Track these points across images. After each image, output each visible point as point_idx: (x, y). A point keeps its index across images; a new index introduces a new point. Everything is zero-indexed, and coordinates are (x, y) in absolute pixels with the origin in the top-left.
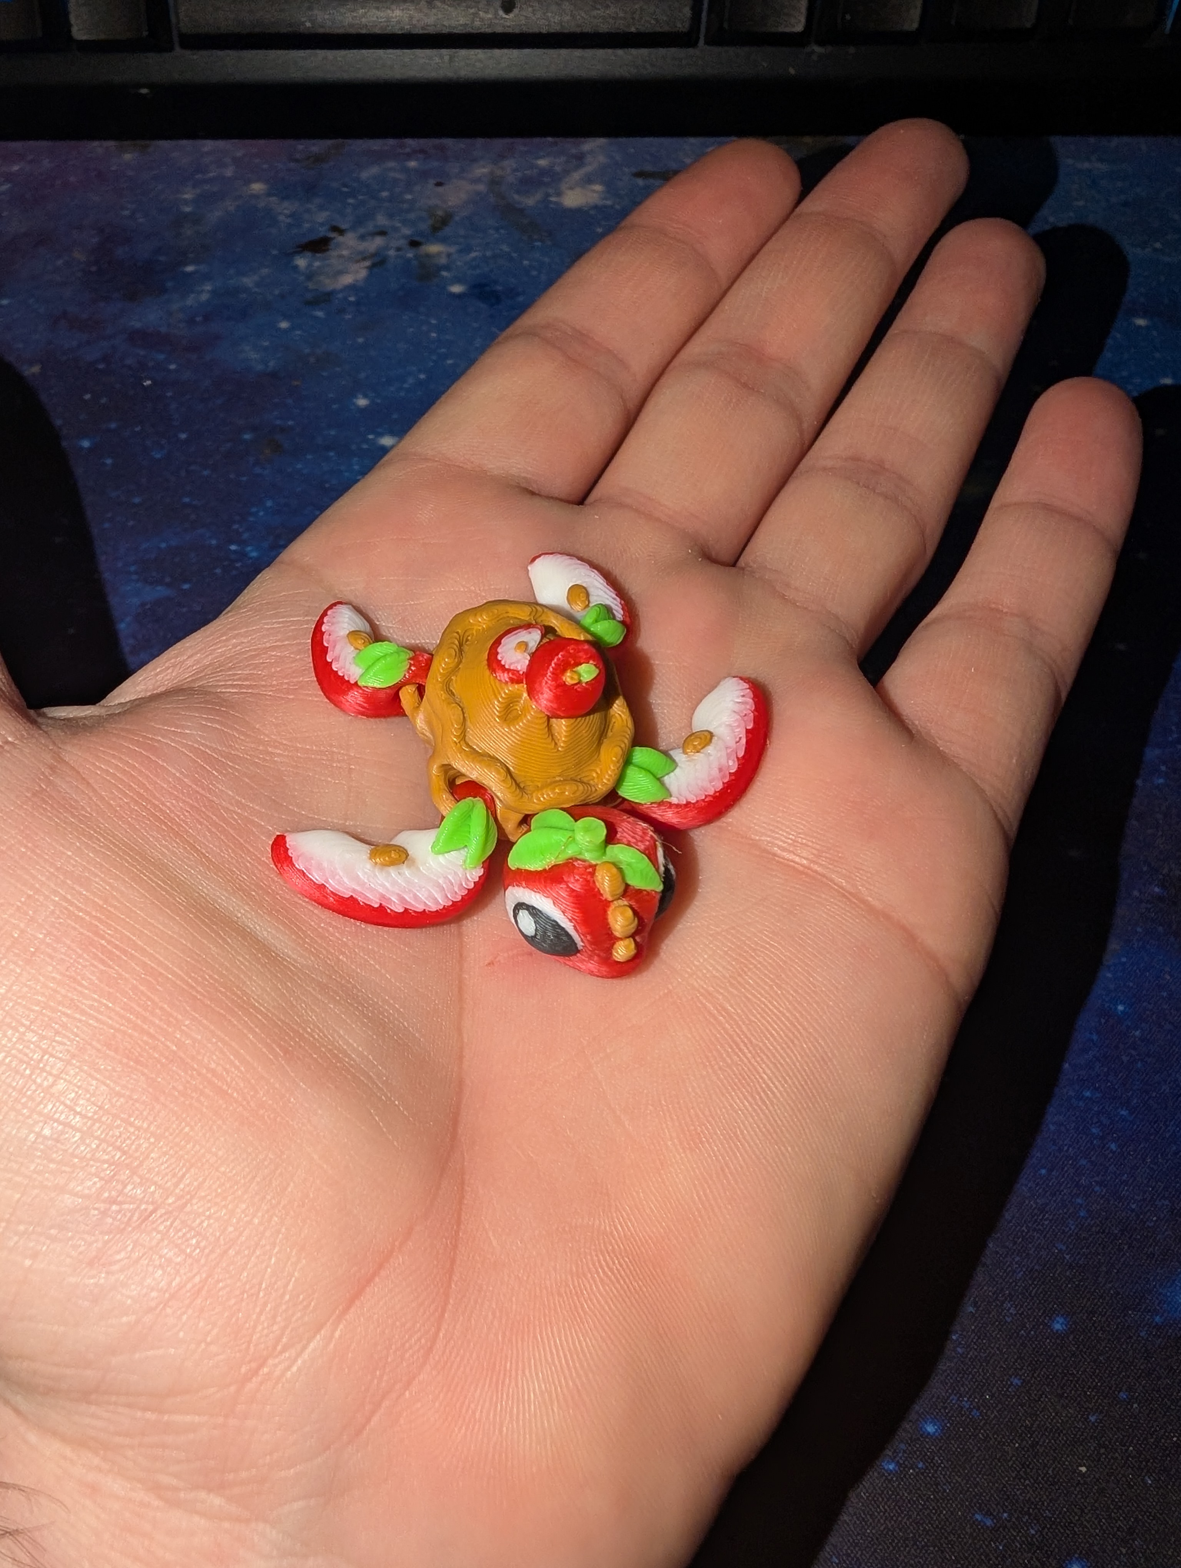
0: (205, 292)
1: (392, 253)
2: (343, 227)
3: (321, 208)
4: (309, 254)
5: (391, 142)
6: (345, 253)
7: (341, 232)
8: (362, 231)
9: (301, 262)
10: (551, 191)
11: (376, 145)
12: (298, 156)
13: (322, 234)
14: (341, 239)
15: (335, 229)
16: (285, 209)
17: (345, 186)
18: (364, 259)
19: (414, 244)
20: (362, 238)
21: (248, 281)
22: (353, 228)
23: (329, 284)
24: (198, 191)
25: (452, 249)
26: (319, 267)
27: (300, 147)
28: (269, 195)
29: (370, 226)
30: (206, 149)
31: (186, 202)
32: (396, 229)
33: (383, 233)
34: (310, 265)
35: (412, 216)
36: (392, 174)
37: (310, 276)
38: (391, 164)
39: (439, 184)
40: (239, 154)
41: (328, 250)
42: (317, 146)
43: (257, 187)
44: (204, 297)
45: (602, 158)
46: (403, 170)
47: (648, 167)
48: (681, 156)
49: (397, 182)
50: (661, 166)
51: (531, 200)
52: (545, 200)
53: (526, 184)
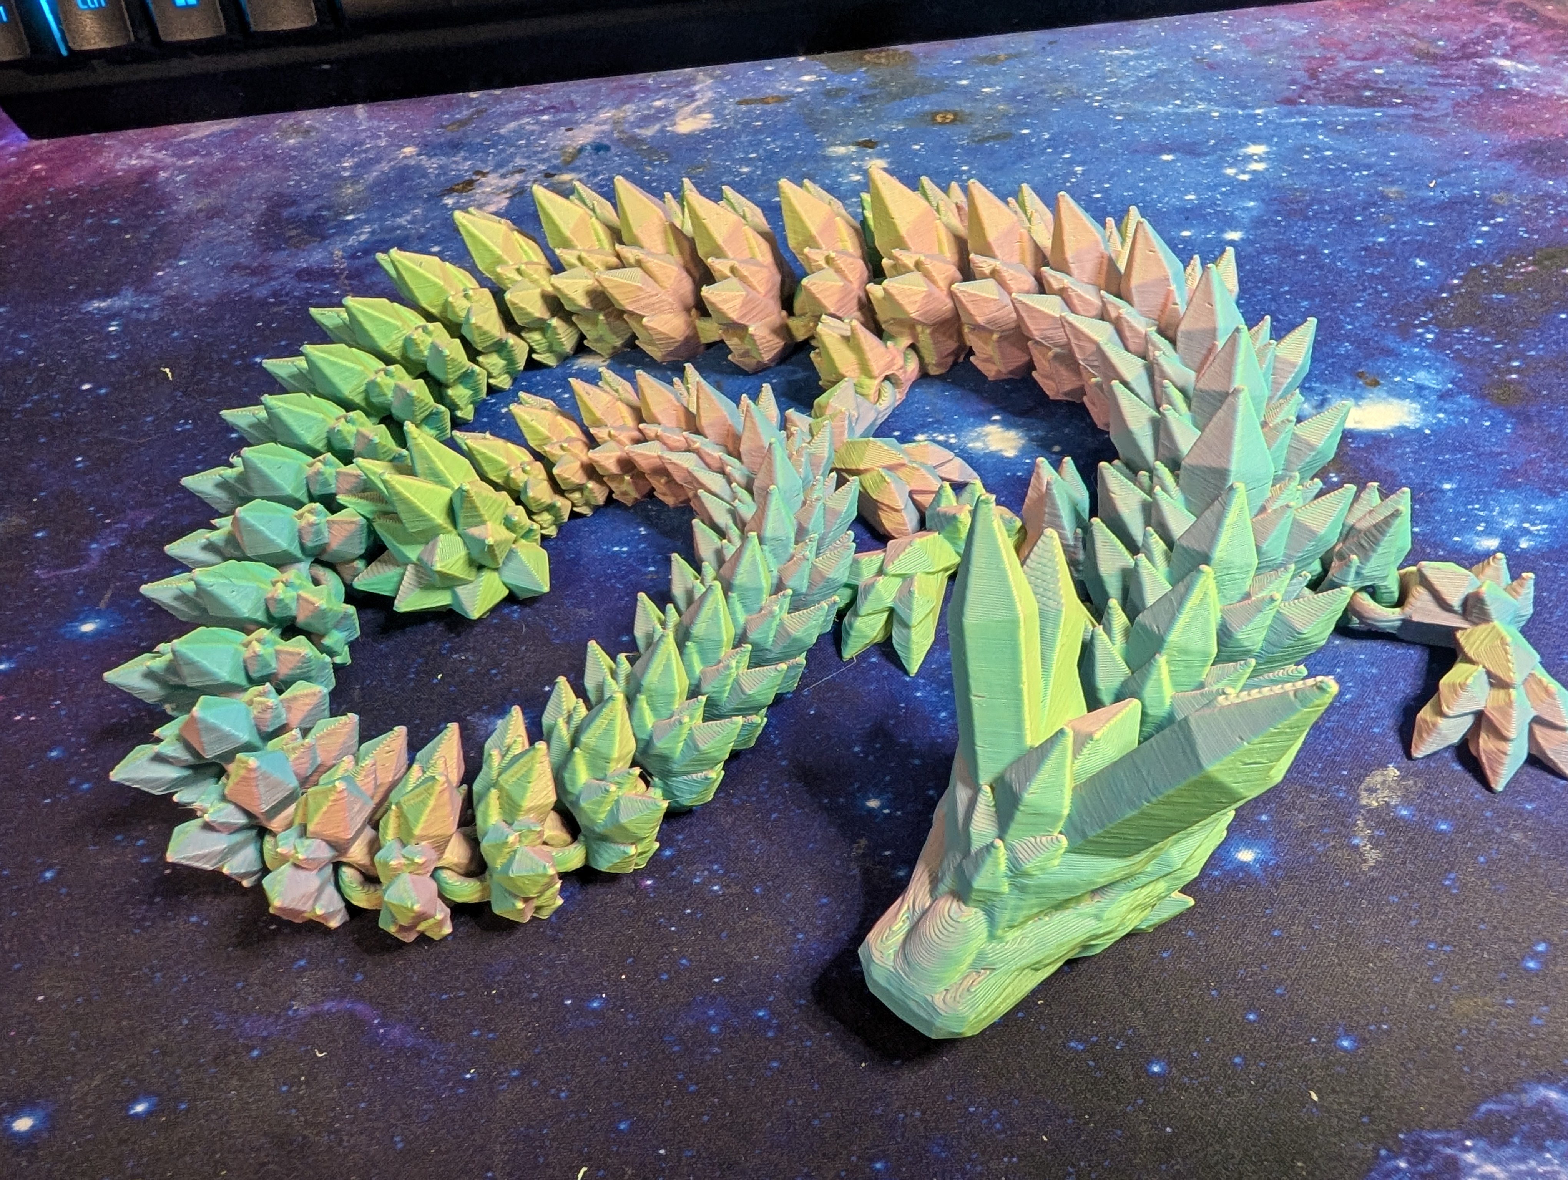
0: (364, 233)
1: (529, 184)
2: (485, 171)
3: (466, 159)
4: (455, 194)
6: (488, 189)
7: (484, 175)
8: (502, 171)
9: (449, 200)
10: (666, 123)
12: (444, 123)
13: (467, 179)
14: (483, 180)
15: (478, 173)
16: (432, 165)
17: (488, 140)
18: (506, 191)
19: (549, 176)
20: (503, 176)
22: (493, 171)
24: (356, 160)
25: (583, 176)
26: (465, 203)
28: (419, 155)
29: (509, 167)
31: (345, 169)
32: (532, 167)
33: (521, 171)
34: (457, 203)
35: (546, 156)
36: (527, 127)
38: (527, 120)
39: (568, 130)
40: (392, 128)
41: (472, 189)
43: (409, 151)
44: (363, 238)
45: (710, 94)
46: (537, 122)
47: (749, 96)
48: (778, 85)
49: (532, 132)
50: (760, 96)
51: (649, 132)
52: (662, 131)
53: (646, 120)
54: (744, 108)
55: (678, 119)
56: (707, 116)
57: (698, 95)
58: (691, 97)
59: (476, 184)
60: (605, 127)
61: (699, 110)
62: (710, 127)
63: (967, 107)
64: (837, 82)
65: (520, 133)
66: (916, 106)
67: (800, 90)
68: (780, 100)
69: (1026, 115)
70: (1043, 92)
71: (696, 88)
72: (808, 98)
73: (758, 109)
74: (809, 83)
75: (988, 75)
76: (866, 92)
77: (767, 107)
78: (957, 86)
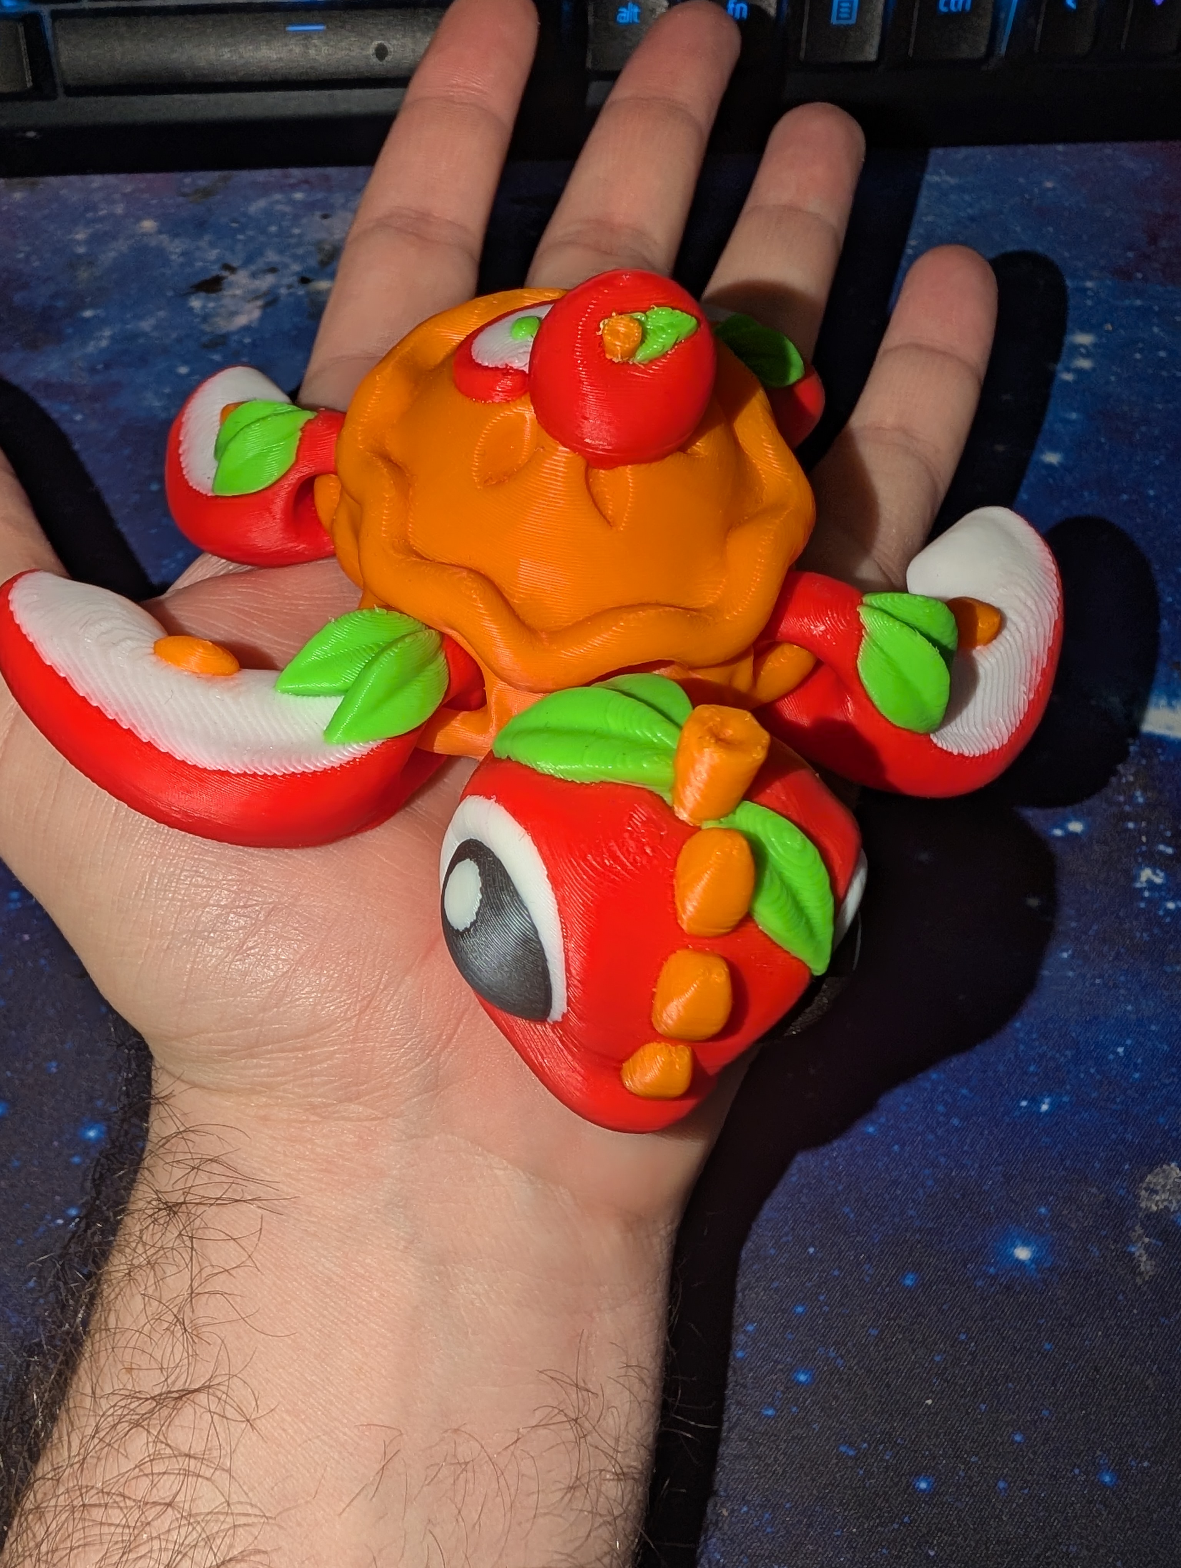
0: (104, 338)
1: (283, 291)
2: (235, 265)
3: (212, 245)
4: (202, 294)
5: (277, 172)
6: (238, 292)
7: (233, 270)
8: (253, 268)
9: (196, 303)
11: (261, 175)
12: (186, 190)
13: (214, 273)
14: (232, 278)
15: (227, 267)
16: (175, 248)
17: (235, 221)
18: (257, 298)
19: (305, 281)
20: (254, 275)
21: (146, 325)
22: (244, 266)
23: (224, 326)
24: (90, 231)
26: (213, 308)
27: (188, 180)
28: (160, 232)
29: (260, 263)
30: (95, 185)
31: (79, 243)
32: (286, 266)
33: (273, 270)
34: (204, 307)
35: (300, 251)
36: (279, 207)
37: (206, 318)
38: (278, 196)
39: (325, 217)
40: (129, 189)
41: (220, 290)
42: (205, 179)
43: (148, 225)
44: (104, 343)
46: (289, 202)
59: (225, 283)
65: (269, 215)
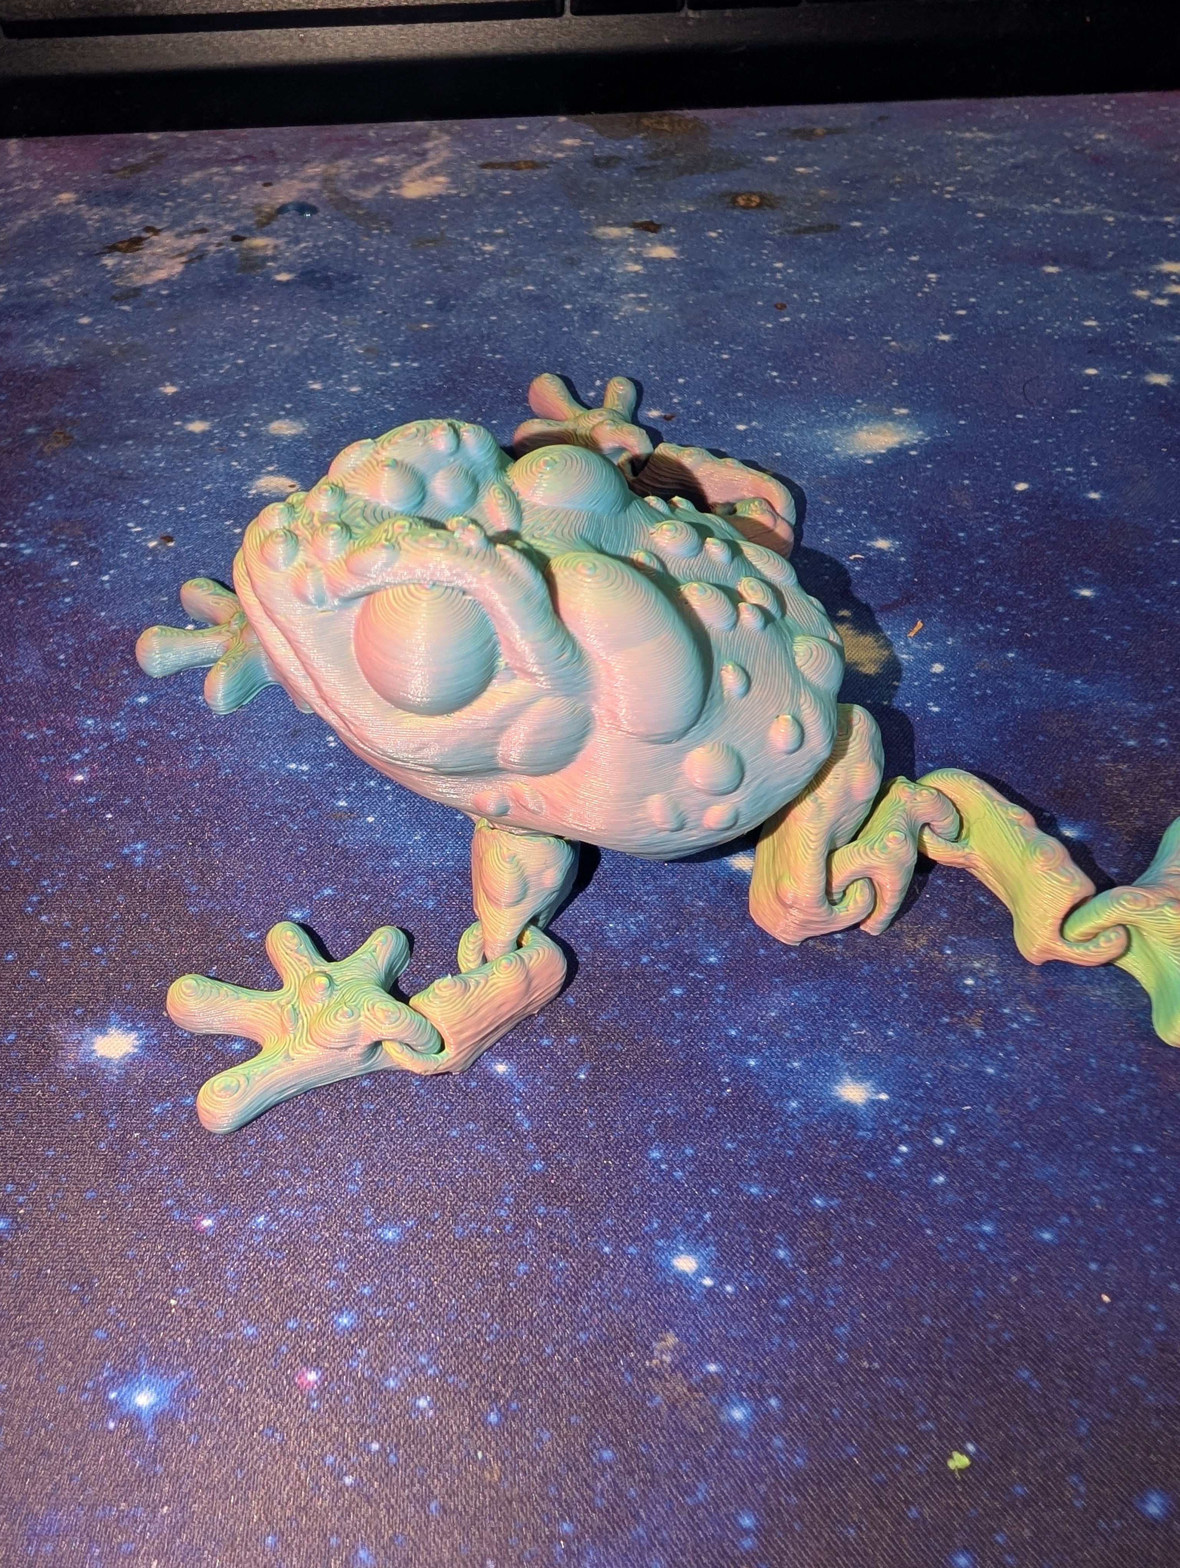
1: (212, 248)
2: (159, 227)
3: (135, 211)
4: (118, 254)
6: (159, 250)
7: (156, 232)
8: (179, 230)
9: (109, 262)
10: (390, 185)
13: (134, 235)
14: (155, 238)
15: (148, 229)
16: (93, 216)
17: (165, 191)
18: (181, 255)
19: (237, 238)
20: (180, 236)
21: (47, 282)
22: (168, 228)
23: (138, 280)
25: (281, 242)
26: (128, 265)
28: (78, 203)
29: (190, 225)
32: (218, 226)
33: (203, 231)
34: (118, 264)
35: (235, 214)
36: (216, 178)
37: (117, 274)
39: (266, 185)
41: (140, 249)
43: (66, 197)
45: (445, 154)
46: (228, 174)
47: (497, 159)
48: (532, 148)
49: (221, 185)
50: (510, 158)
51: (368, 194)
52: (384, 193)
53: (363, 180)
54: (488, 172)
55: (404, 180)
56: (441, 179)
57: (431, 154)
58: (423, 155)
59: (145, 243)
60: (314, 185)
61: (432, 172)
62: (444, 193)
63: (777, 189)
64: (609, 148)
65: (205, 185)
66: (712, 184)
67: (560, 155)
68: (534, 165)
69: (855, 204)
70: (876, 177)
71: (429, 145)
72: (570, 166)
73: (506, 175)
74: (572, 148)
75: (803, 152)
76: (646, 164)
77: (518, 174)
78: (763, 163)
